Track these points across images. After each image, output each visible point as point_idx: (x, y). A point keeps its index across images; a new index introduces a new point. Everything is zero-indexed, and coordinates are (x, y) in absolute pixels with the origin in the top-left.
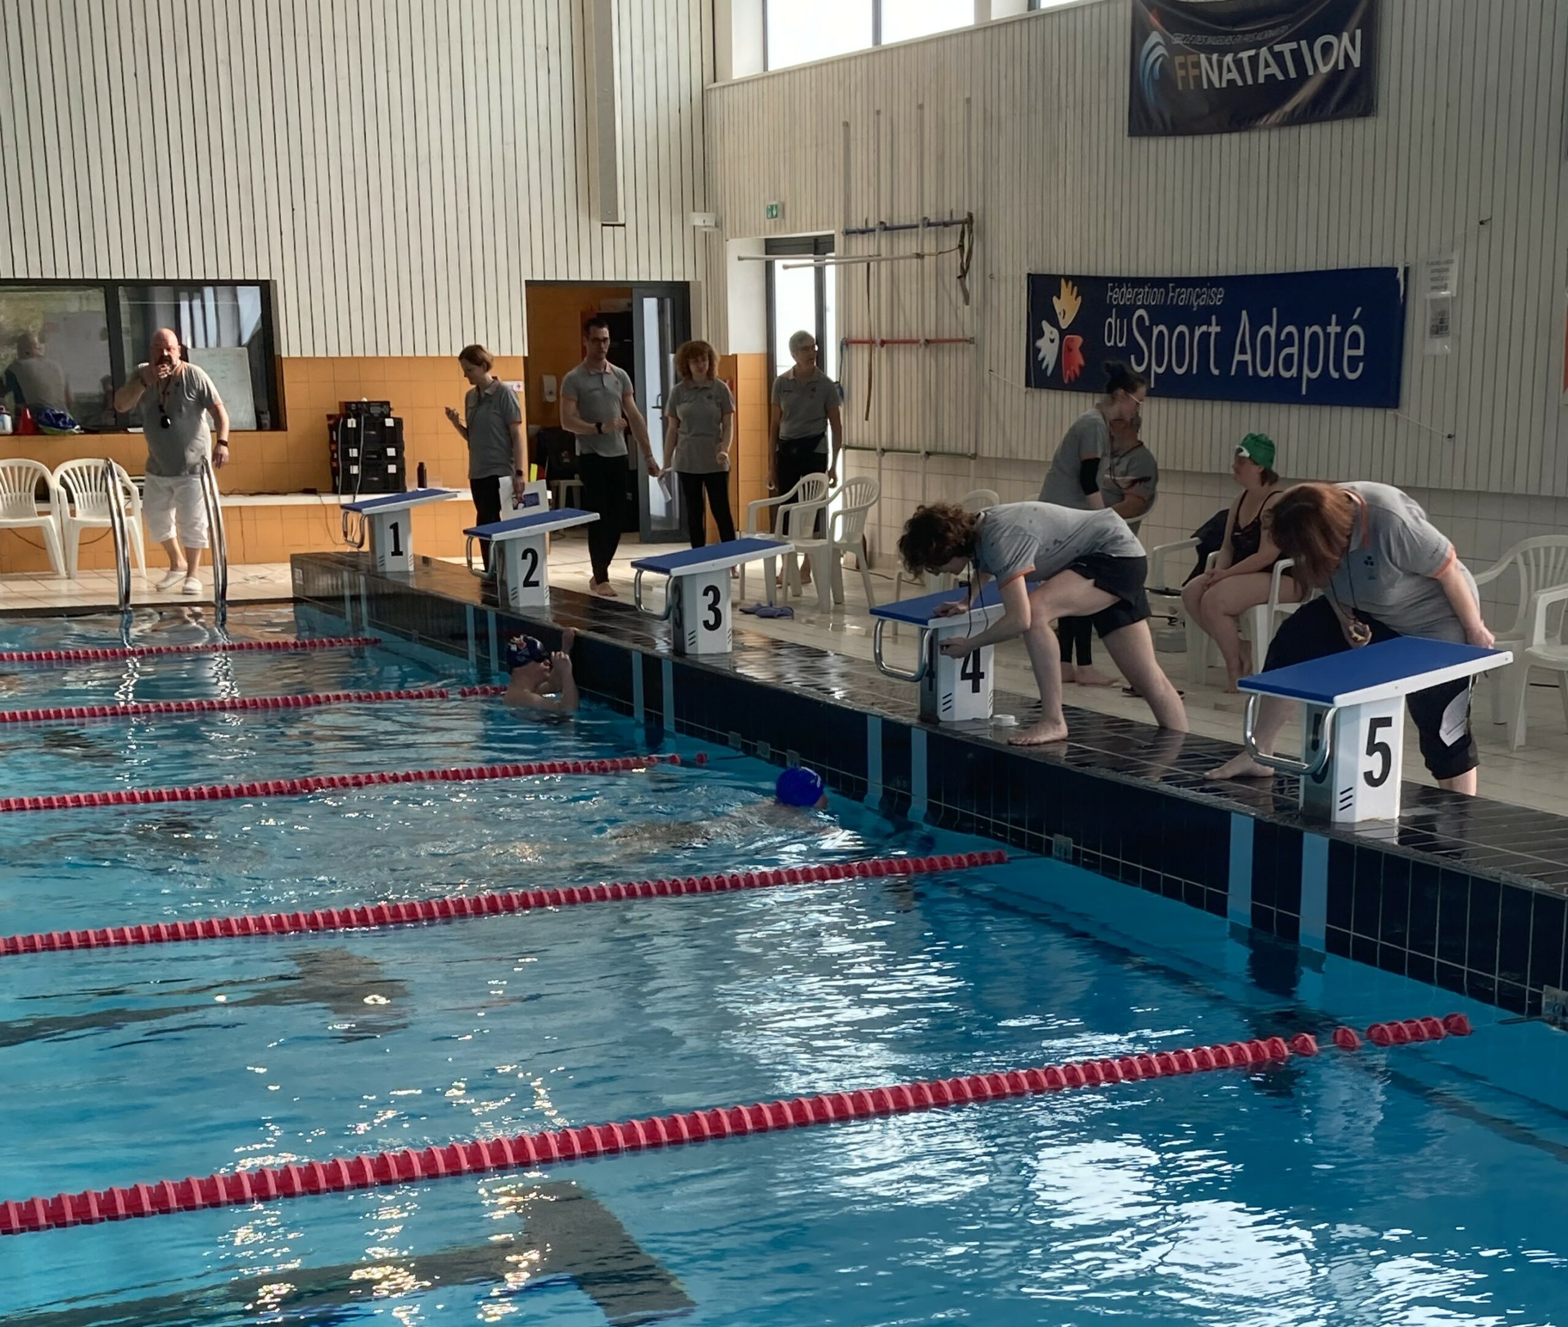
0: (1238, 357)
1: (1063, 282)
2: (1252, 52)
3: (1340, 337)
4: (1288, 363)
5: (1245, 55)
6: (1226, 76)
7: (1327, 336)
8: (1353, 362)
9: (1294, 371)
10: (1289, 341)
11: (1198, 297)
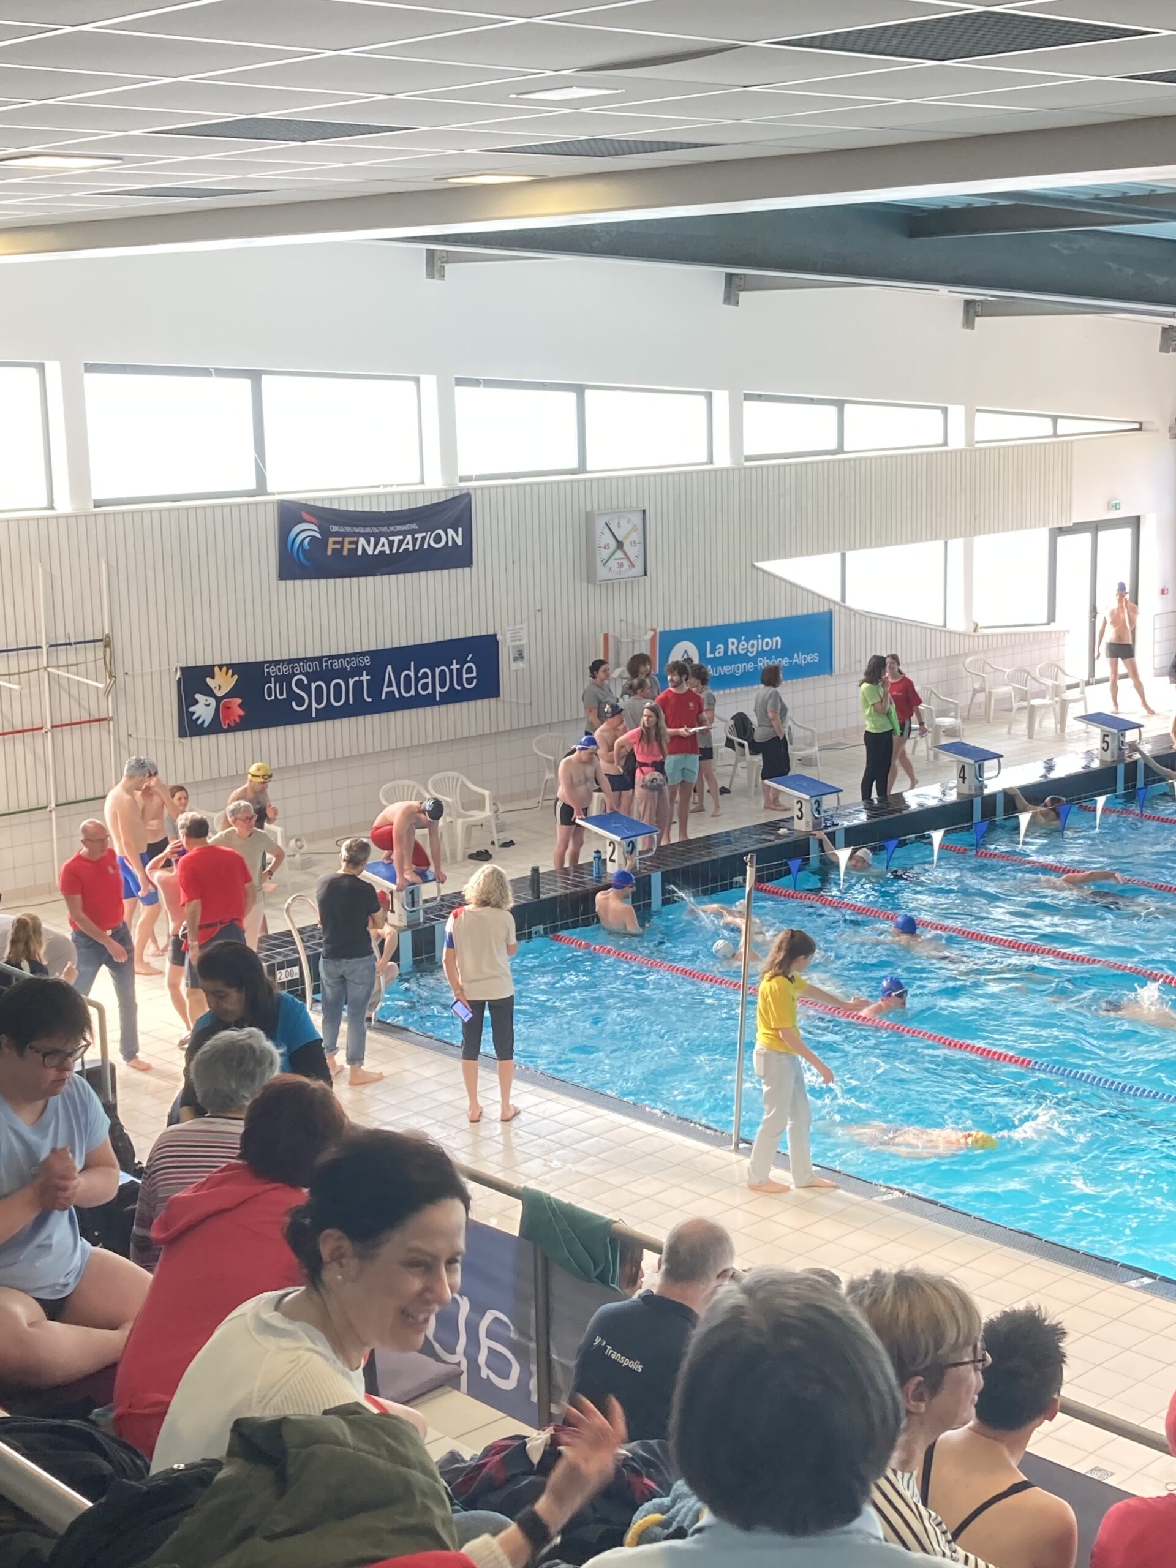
0: (385, 689)
1: (216, 669)
2: (401, 537)
3: (459, 671)
4: (425, 687)
5: (396, 539)
6: (379, 548)
7: (451, 671)
8: (470, 681)
9: (430, 690)
10: (425, 675)
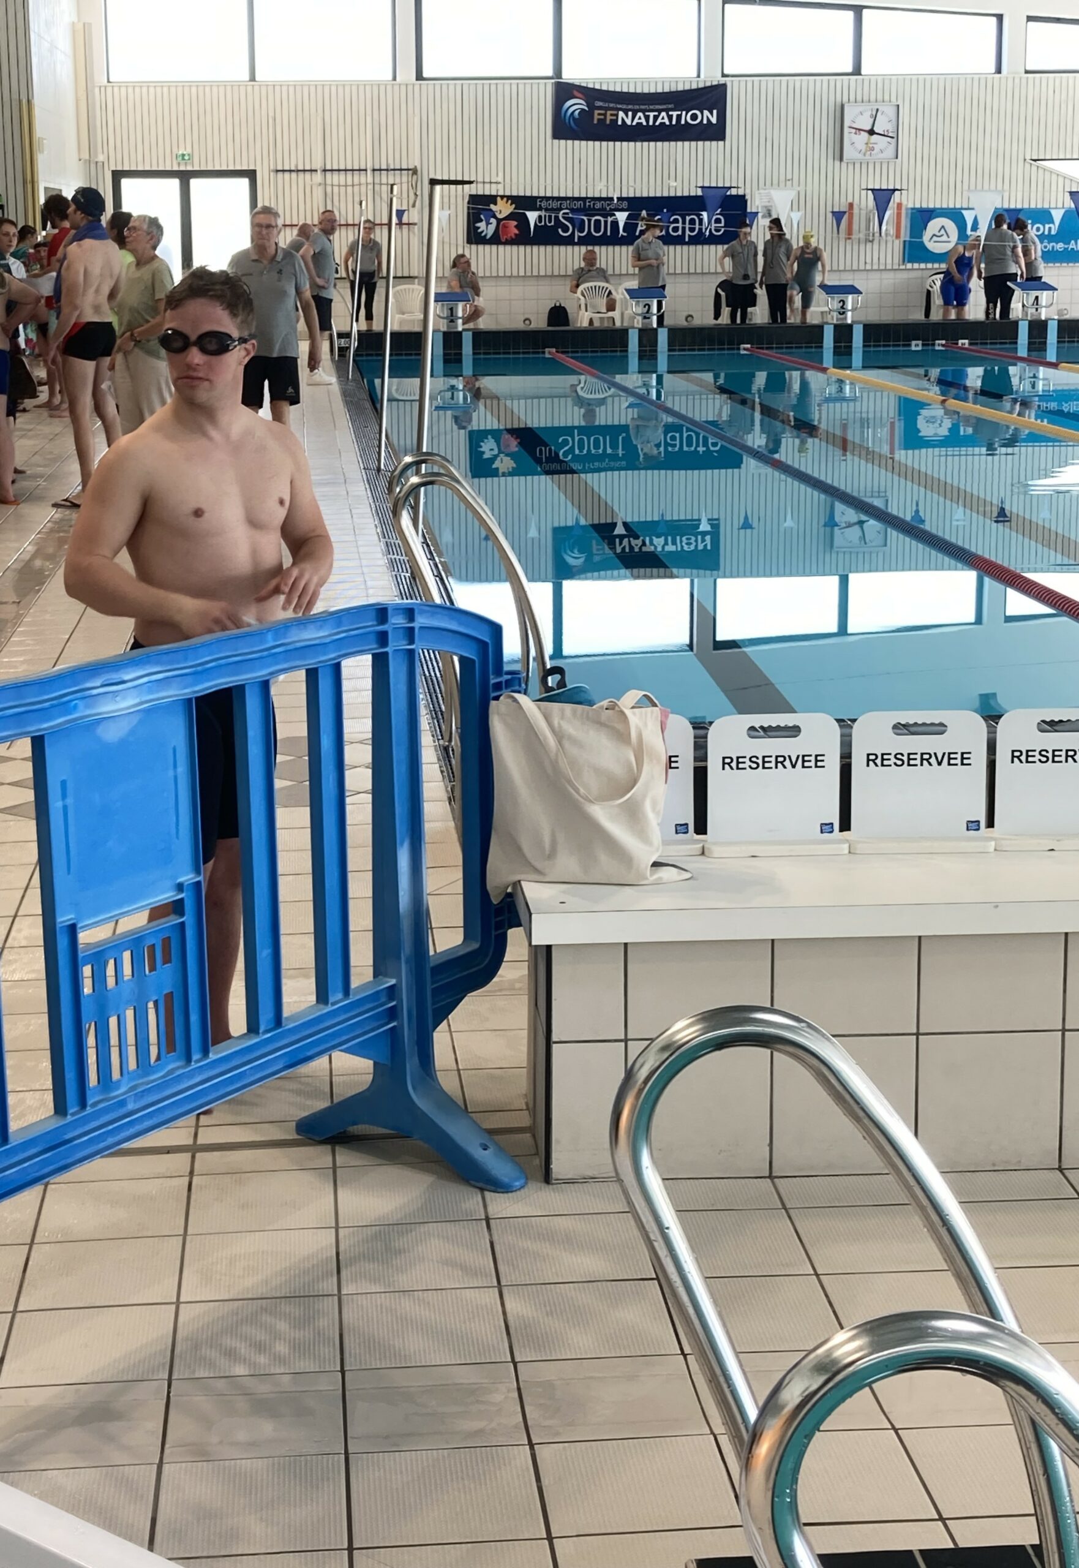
1: (499, 199)
2: (656, 113)
3: (708, 221)
4: (676, 229)
5: (652, 114)
6: (636, 121)
7: (700, 220)
8: (718, 229)
9: (680, 233)
10: (676, 221)
11: (608, 205)
